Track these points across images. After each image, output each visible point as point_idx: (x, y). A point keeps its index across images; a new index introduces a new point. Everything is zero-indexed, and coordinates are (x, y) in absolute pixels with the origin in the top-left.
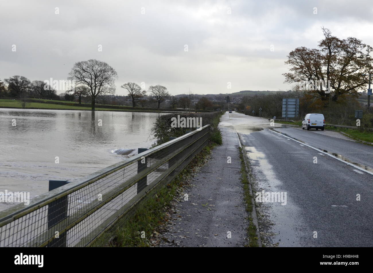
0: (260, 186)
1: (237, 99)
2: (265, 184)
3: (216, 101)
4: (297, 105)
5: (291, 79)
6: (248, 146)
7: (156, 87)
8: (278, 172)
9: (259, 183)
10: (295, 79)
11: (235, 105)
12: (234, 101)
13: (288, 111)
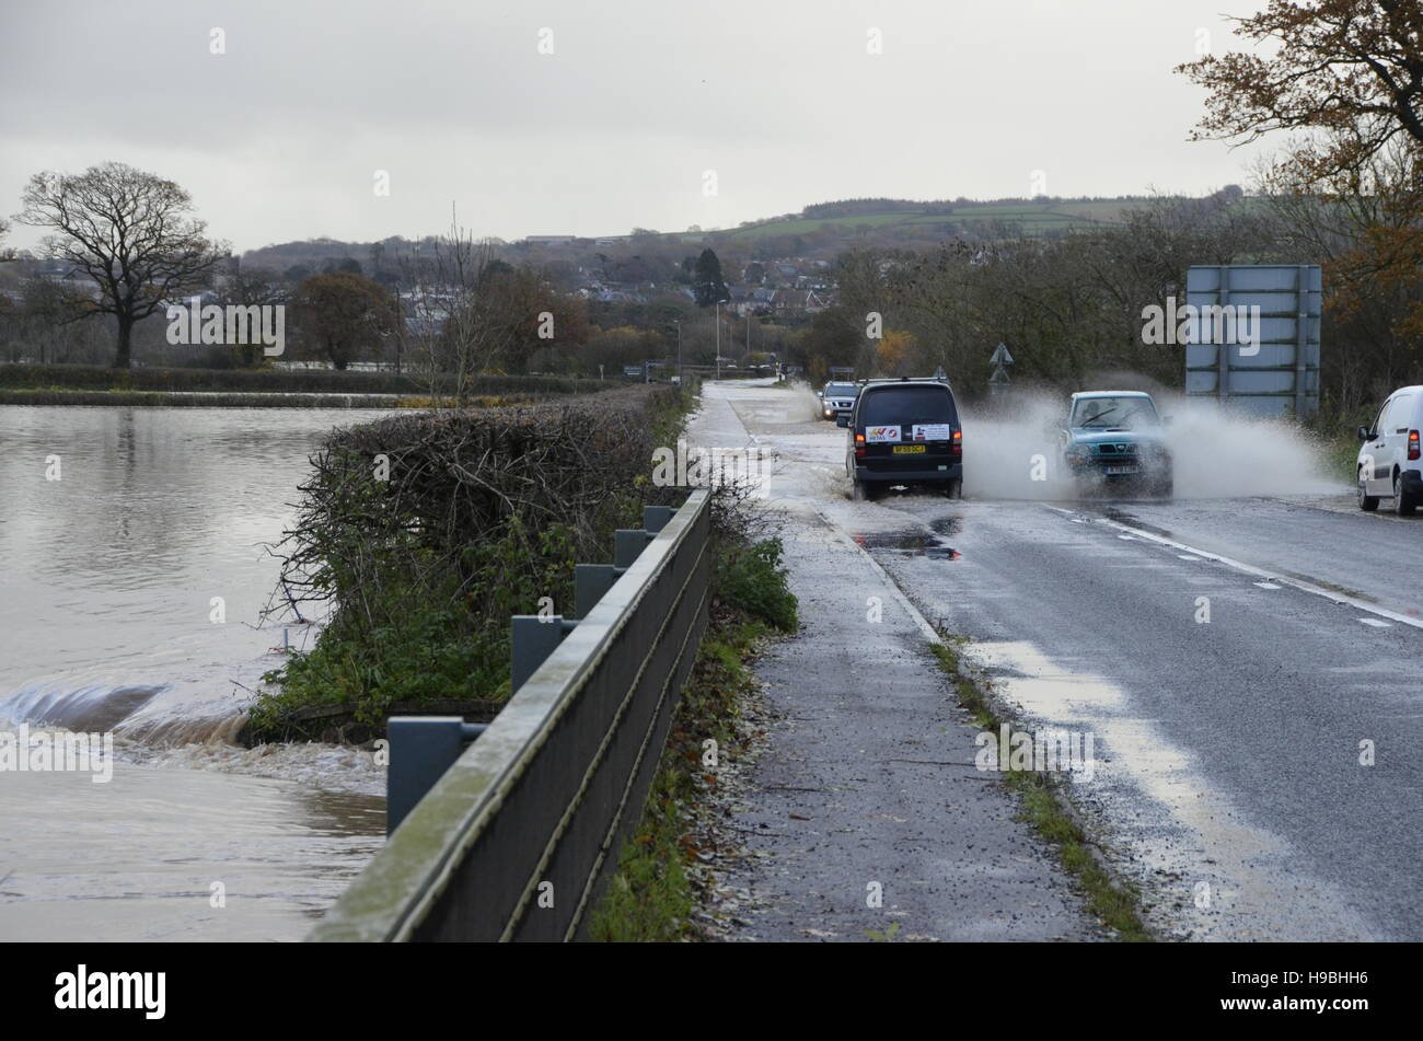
0: (1146, 859)
1: (787, 277)
2: (1175, 851)
3: (607, 294)
4: (1303, 315)
5: (1254, 102)
6: (980, 641)
7: (94, 180)
8: (1245, 789)
9: (1141, 847)
10: (1283, 99)
11: (771, 327)
12: (759, 291)
13: (1231, 369)
